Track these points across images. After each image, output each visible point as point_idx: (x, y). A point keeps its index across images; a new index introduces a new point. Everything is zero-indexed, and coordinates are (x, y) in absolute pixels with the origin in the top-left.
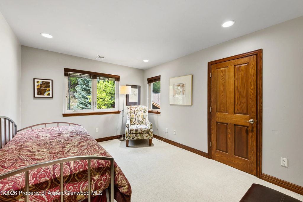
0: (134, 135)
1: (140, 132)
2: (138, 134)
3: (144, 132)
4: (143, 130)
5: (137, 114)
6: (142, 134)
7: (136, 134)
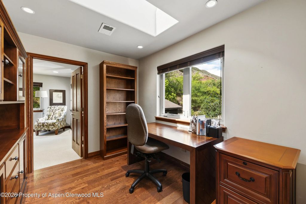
0: (42, 127)
1: (47, 124)
2: (45, 127)
3: (50, 125)
4: (49, 123)
5: (55, 112)
6: (48, 127)
7: (43, 126)
